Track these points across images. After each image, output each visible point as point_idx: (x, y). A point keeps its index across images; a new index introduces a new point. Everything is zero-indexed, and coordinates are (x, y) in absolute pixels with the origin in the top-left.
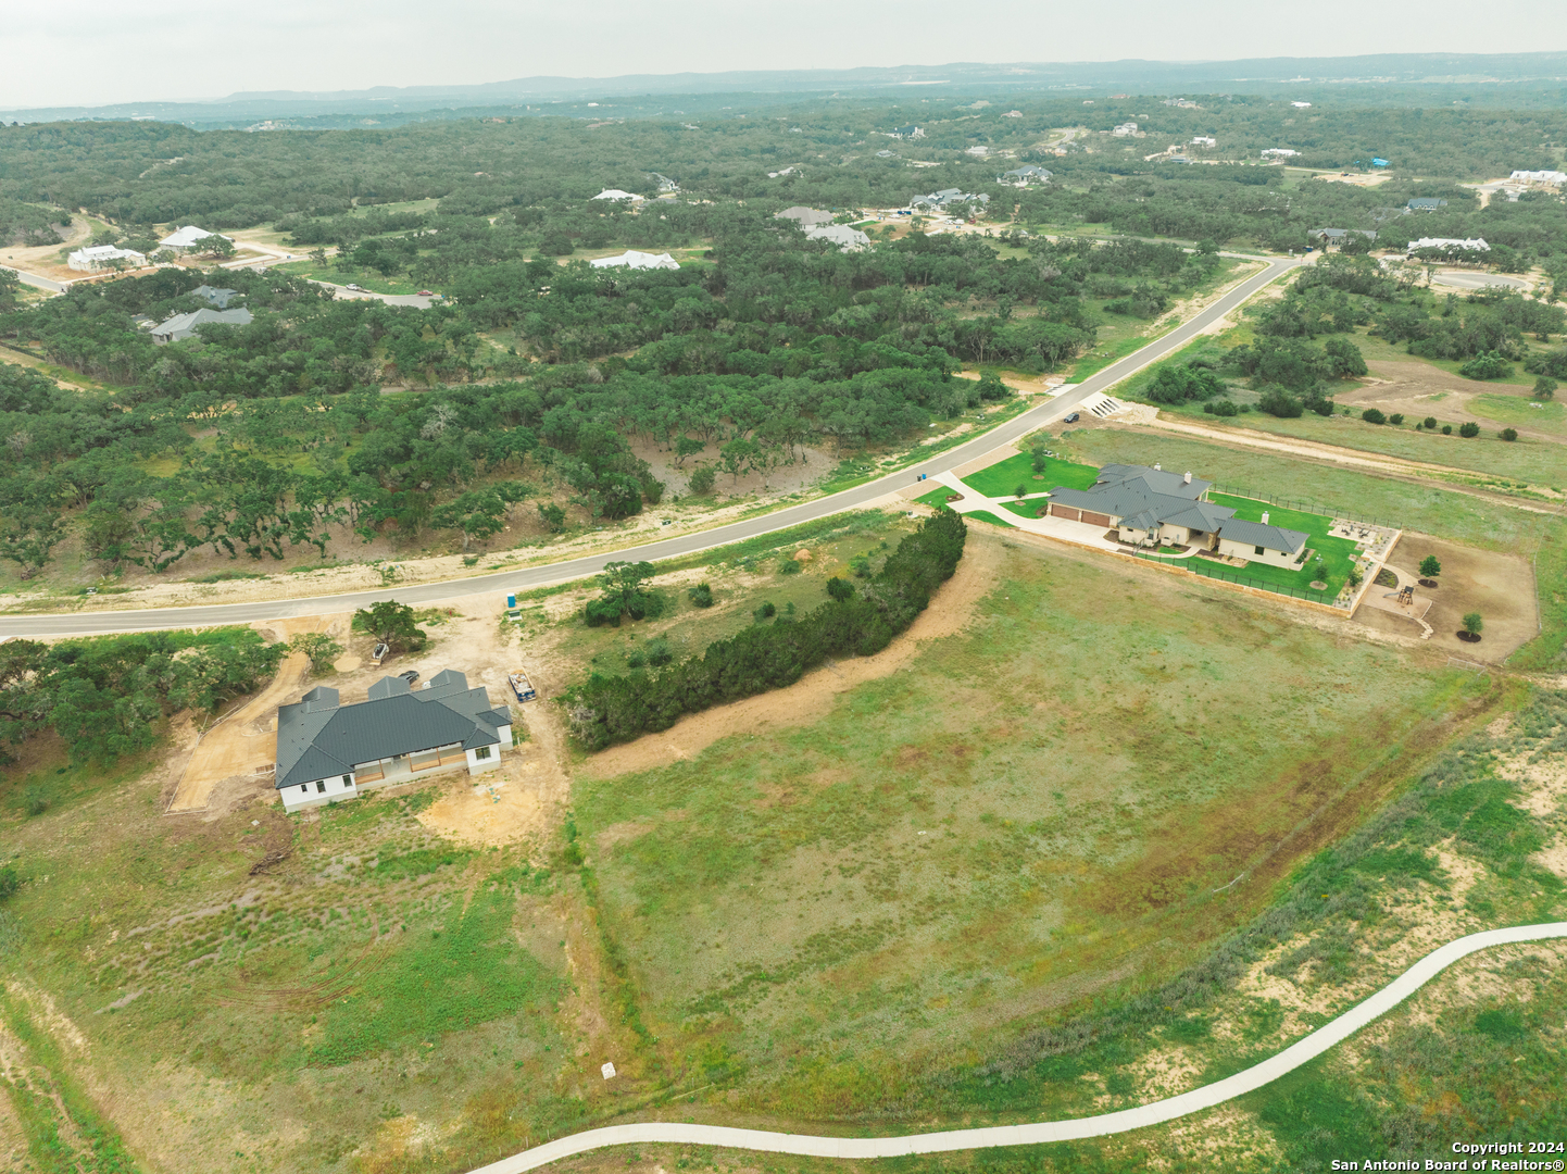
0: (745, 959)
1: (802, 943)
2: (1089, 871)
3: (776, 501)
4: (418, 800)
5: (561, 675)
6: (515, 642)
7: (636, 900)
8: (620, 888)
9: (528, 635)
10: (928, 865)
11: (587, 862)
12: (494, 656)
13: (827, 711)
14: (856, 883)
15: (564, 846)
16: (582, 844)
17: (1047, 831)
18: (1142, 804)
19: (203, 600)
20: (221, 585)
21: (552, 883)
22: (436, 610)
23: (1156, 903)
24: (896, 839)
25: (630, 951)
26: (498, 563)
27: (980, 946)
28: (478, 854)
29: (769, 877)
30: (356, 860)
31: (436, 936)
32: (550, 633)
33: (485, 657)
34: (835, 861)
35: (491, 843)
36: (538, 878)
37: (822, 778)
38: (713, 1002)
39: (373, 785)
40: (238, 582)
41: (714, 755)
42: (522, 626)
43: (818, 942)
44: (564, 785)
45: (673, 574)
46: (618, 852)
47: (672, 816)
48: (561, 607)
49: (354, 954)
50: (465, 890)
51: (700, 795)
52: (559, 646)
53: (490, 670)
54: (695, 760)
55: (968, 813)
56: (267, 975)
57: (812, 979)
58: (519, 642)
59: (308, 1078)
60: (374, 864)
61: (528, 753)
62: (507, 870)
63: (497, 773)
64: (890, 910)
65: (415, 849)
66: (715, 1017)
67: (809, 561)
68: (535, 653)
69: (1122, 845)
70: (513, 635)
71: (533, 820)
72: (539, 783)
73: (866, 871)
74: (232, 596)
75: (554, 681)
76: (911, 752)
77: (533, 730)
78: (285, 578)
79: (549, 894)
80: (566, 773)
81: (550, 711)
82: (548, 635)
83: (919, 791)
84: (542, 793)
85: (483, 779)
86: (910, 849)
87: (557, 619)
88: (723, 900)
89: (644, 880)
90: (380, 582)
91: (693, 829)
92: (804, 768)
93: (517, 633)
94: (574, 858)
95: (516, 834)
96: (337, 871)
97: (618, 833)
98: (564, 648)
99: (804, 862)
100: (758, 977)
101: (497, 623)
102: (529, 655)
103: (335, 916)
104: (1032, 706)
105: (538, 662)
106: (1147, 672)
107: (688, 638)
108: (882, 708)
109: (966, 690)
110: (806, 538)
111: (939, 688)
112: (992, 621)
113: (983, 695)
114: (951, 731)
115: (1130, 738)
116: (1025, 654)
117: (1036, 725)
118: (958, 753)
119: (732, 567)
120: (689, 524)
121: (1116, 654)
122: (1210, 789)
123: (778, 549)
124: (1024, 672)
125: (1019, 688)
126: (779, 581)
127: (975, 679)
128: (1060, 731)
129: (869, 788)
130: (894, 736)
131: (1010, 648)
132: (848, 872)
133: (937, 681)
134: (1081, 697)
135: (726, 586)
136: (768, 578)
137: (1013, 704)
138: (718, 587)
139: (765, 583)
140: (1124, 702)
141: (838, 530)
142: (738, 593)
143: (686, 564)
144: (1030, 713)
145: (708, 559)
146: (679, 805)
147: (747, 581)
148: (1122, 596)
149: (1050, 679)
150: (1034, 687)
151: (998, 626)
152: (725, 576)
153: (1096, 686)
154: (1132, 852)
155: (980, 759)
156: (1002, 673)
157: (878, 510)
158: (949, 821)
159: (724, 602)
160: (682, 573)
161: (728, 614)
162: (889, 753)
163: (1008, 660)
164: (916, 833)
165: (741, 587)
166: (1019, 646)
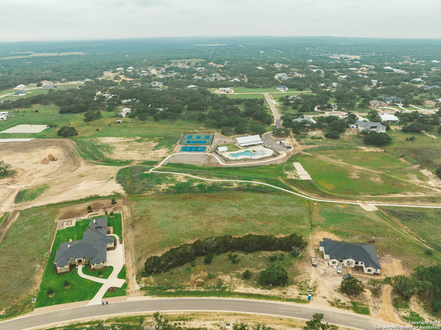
0: (292, 208)
5: (302, 264)
6: (312, 281)
7: (304, 218)
8: (306, 220)
9: (307, 282)
11: (310, 224)
12: (319, 278)
14: (269, 210)
15: (313, 228)
16: (310, 227)
17: (235, 206)
21: (317, 224)
22: (338, 307)
28: (330, 231)
29: (281, 214)
30: (354, 237)
31: (338, 223)
32: (300, 281)
33: (323, 279)
35: (327, 233)
36: (320, 225)
37: (260, 223)
38: (299, 206)
41: (277, 233)
42: (308, 287)
44: (310, 238)
45: (247, 292)
46: (304, 224)
47: (292, 226)
48: (293, 291)
49: (351, 224)
50: (332, 227)
51: (284, 228)
52: (299, 275)
53: (322, 274)
54: (281, 234)
55: (242, 211)
56: (365, 226)
57: (285, 204)
58: (311, 281)
59: (356, 215)
60: (350, 236)
61: (316, 246)
62: (325, 228)
65: (342, 236)
66: (300, 205)
68: (307, 275)
70: (312, 285)
71: (318, 234)
72: (315, 240)
75: (304, 263)
76: (240, 222)
77: (314, 251)
79: (318, 223)
80: (309, 240)
81: (308, 254)
82: (301, 280)
83: (246, 216)
84: (315, 238)
87: (296, 286)
88: (291, 214)
89: (302, 220)
91: (289, 223)
92: (261, 226)
93: (311, 284)
94: (312, 226)
95: (322, 232)
96: (357, 236)
98: (298, 273)
99: (274, 214)
100: (291, 206)
101: (316, 292)
102: (309, 275)
103: (356, 230)
105: (307, 271)
106: (177, 219)
107: (262, 263)
108: (236, 230)
109: (215, 228)
110: (188, 291)
111: (219, 230)
112: (185, 239)
113: (212, 226)
114: (229, 222)
115: (201, 212)
116: (191, 230)
117: (212, 219)
118: (232, 219)
119: (226, 288)
120: (218, 322)
121: (175, 224)
122: (203, 202)
123: (203, 290)
124: (199, 227)
125: (204, 225)
126: (218, 275)
127: (209, 230)
128: (210, 216)
129: (254, 219)
130: (240, 225)
131: (192, 232)
132: (269, 212)
133: (217, 231)
134: (196, 219)
135: (235, 279)
136: (220, 277)
137: (210, 223)
138: (238, 279)
139: (223, 275)
140: (191, 216)
141: (173, 291)
142: (235, 274)
143: (240, 295)
144: (209, 220)
145: (230, 294)
146: (290, 228)
147: (227, 279)
148: (147, 234)
149: (196, 224)
150: (201, 224)
151: (185, 238)
152: (232, 284)
153: (191, 220)
154: (227, 201)
155: (230, 217)
156: (202, 228)
157: (146, 295)
158: (247, 212)
159: (242, 272)
160: (244, 292)
161: (245, 268)
162: (244, 223)
163: (197, 230)
164: (253, 212)
165: (231, 277)
166: (189, 232)
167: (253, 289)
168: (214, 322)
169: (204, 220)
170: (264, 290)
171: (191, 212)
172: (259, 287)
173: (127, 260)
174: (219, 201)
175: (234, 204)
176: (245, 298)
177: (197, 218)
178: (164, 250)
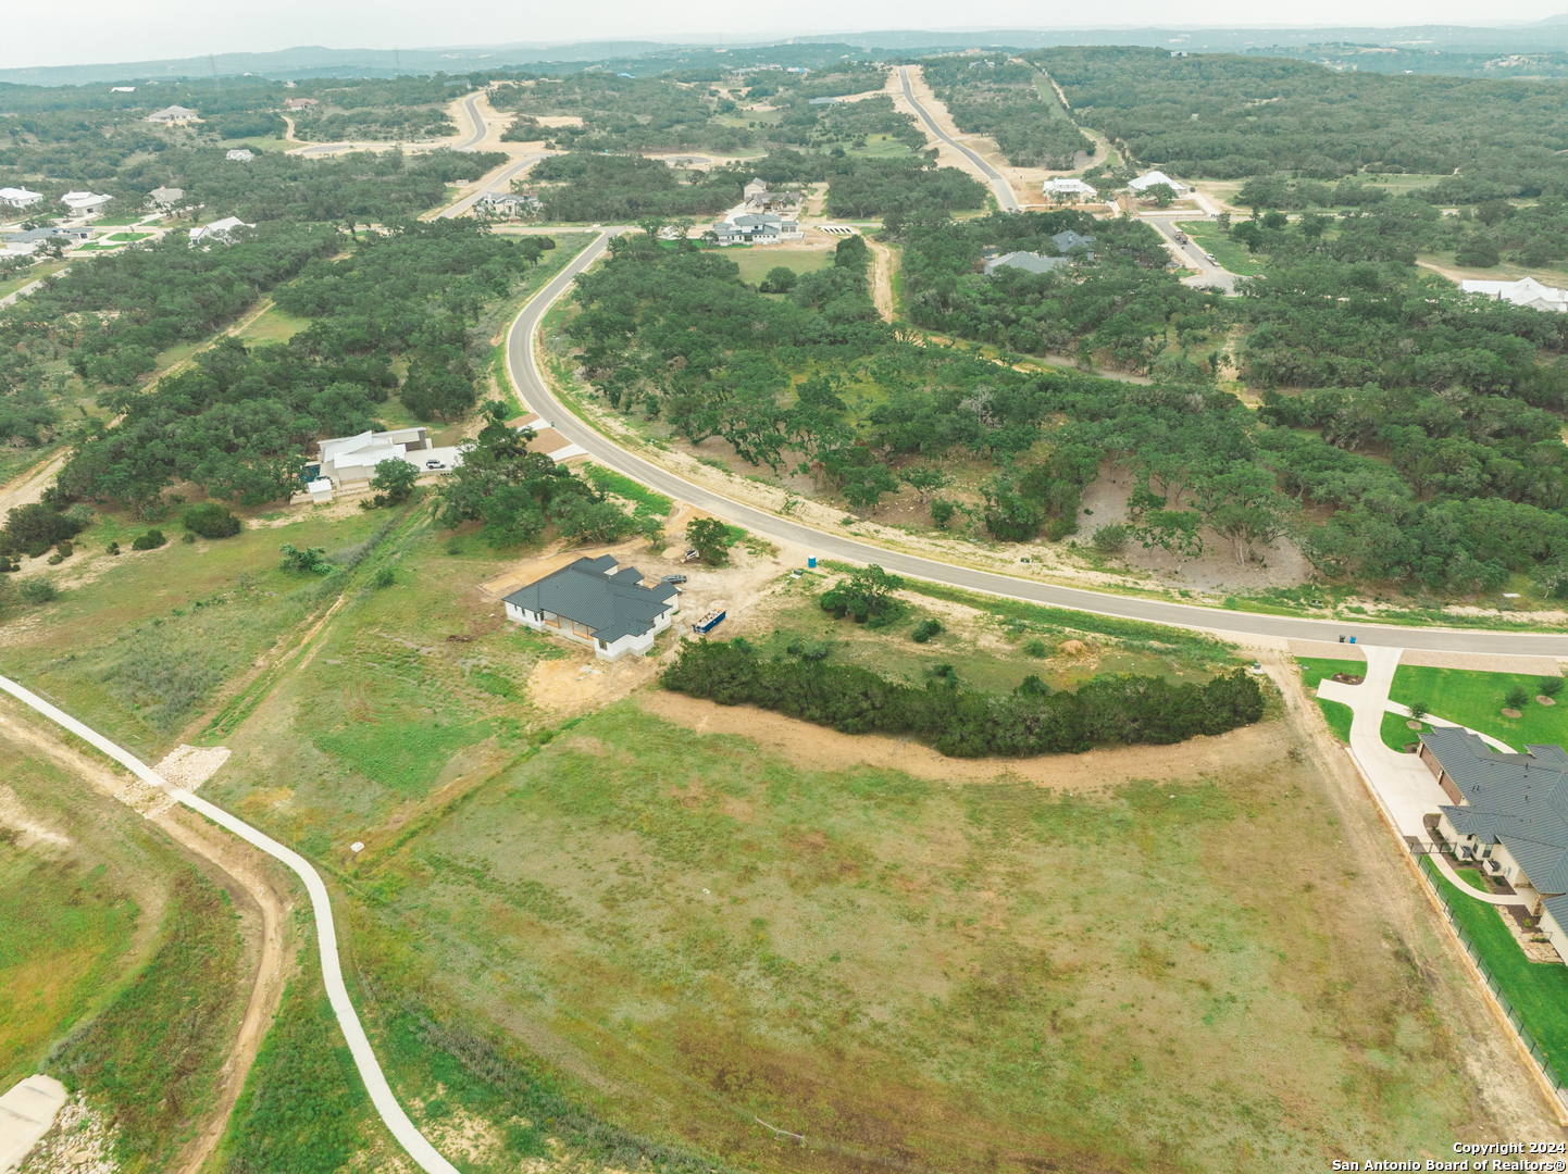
0: (494, 860)
1: (526, 880)
2: (732, 1017)
3: (1161, 589)
4: (556, 652)
5: (746, 630)
6: (767, 592)
7: (521, 785)
8: (529, 772)
9: (782, 592)
10: (668, 911)
11: (545, 746)
13: (830, 768)
15: (555, 729)
16: (563, 735)
17: (771, 967)
18: (880, 1027)
19: (686, 474)
20: (706, 469)
21: (515, 743)
22: (770, 545)
23: (720, 1082)
24: (688, 879)
25: (470, 807)
26: (863, 532)
27: (581, 979)
28: (522, 702)
29: (589, 833)
30: (485, 664)
31: (438, 727)
32: (795, 598)
34: (631, 857)
35: (536, 701)
36: (516, 735)
37: (736, 808)
38: (446, 862)
39: (554, 629)
40: (714, 470)
41: (714, 742)
42: (790, 584)
43: (532, 888)
44: (619, 696)
45: (950, 603)
46: (566, 753)
47: (624, 757)
49: (406, 708)
50: (485, 715)
51: (659, 758)
52: (783, 610)
54: (699, 736)
55: (756, 909)
56: (374, 690)
57: (490, 901)
59: (305, 746)
60: (486, 671)
62: (515, 720)
63: (608, 664)
64: (593, 910)
65: (510, 677)
66: (429, 871)
67: (1070, 654)
68: (763, 606)
69: (793, 1030)
70: (775, 587)
71: (573, 704)
72: (613, 686)
73: (631, 880)
74: (702, 479)
75: (736, 630)
76: (818, 839)
78: (737, 479)
79: (504, 747)
80: (633, 691)
82: (791, 599)
83: (761, 866)
84: (603, 692)
85: (597, 664)
86: (680, 892)
88: (548, 822)
89: (544, 778)
90: (778, 509)
91: (617, 773)
92: (737, 791)
93: (779, 587)
94: (546, 739)
96: (471, 663)
97: (583, 744)
98: (783, 613)
99: (619, 842)
101: (781, 573)
102: (758, 605)
103: (433, 684)
104: (978, 889)
105: (753, 613)
106: (1147, 953)
107: (860, 656)
108: (868, 796)
109: (957, 835)
110: (1110, 634)
111: (941, 817)
112: (1111, 803)
113: (962, 849)
114: (876, 851)
115: (993, 981)
116: (1072, 849)
117: (946, 903)
118: (844, 868)
119: (1001, 623)
120: (1045, 571)
121: (1159, 916)
122: (956, 1076)
123: (1068, 629)
124: (1035, 861)
125: (1002, 869)
126: (1011, 655)
127: (986, 833)
128: (953, 924)
129: (743, 837)
130: (832, 820)
131: (1071, 835)
132: (625, 870)
133: (952, 811)
134: (1035, 919)
135: (966, 635)
136: (1009, 648)
137: (968, 875)
138: (957, 633)
139: (998, 650)
140: (1062, 955)
141: (1155, 644)
142: (961, 645)
143: (972, 602)
144: (964, 892)
145: (995, 607)
146: (639, 754)
147: (988, 641)
148: (1303, 879)
149: (1044, 883)
150: (1017, 878)
151: (1106, 811)
152: (981, 628)
153: (1069, 922)
154: (787, 1041)
155: (847, 886)
156: (1017, 847)
157: (1235, 647)
158: (735, 901)
159: (938, 646)
160: (957, 606)
161: (920, 656)
162: (803, 828)
163: (1047, 842)
164: (703, 888)
165: (973, 642)
166: (1084, 839)
167: (929, 607)
168: (1054, 573)
169: (989, 905)
170: (904, 599)
171: (1056, 992)
172: (913, 607)
173: (1347, 762)
174: (839, 1055)
175: (764, 993)
176: (962, 592)
177: (1031, 934)
178: (1201, 774)
